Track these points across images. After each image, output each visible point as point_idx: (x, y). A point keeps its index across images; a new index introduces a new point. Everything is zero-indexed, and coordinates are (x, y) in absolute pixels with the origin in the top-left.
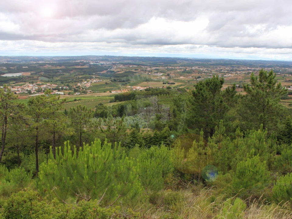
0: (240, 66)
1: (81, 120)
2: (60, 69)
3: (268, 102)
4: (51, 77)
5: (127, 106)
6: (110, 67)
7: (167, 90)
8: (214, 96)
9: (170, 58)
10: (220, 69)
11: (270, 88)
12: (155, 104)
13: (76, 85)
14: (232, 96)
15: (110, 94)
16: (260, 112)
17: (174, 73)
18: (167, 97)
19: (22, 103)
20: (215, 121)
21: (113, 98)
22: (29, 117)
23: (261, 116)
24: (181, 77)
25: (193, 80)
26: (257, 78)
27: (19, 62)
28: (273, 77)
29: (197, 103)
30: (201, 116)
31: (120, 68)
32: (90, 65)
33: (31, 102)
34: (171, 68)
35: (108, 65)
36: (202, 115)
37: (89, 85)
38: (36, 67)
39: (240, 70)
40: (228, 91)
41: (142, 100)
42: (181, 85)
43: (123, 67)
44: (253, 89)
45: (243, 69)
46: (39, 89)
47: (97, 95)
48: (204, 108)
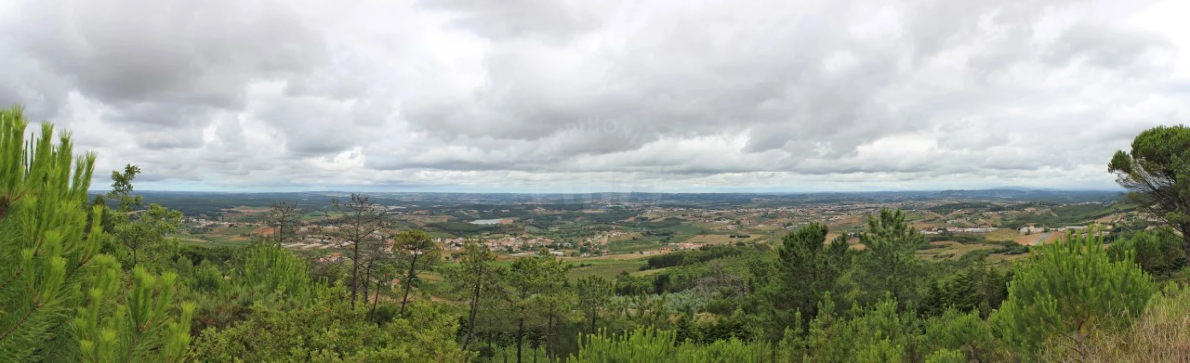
0: (854, 202)
1: (595, 298)
2: (559, 215)
3: (897, 258)
4: (543, 226)
5: (670, 277)
6: (642, 211)
7: (737, 248)
8: (814, 254)
9: (741, 195)
10: (823, 209)
11: (898, 236)
12: (718, 271)
13: (584, 241)
14: (843, 252)
15: (640, 256)
16: (889, 274)
17: (747, 219)
18: (738, 260)
19: (503, 268)
20: (818, 294)
21: (646, 262)
22: (513, 289)
23: (890, 280)
24: (759, 225)
25: (780, 230)
26: (877, 222)
27: (497, 202)
28: (901, 219)
29: (788, 268)
30: (797, 289)
31: (658, 213)
32: (607, 208)
33: (516, 266)
34: (742, 210)
35: (637, 207)
36: (798, 286)
37: (605, 241)
38: (521, 210)
39: (855, 208)
40: (834, 245)
41: (696, 266)
42: (760, 239)
43: (663, 211)
44: (874, 238)
45: (859, 206)
46: (524, 246)
47: (618, 258)
48: (800, 275)
